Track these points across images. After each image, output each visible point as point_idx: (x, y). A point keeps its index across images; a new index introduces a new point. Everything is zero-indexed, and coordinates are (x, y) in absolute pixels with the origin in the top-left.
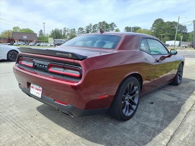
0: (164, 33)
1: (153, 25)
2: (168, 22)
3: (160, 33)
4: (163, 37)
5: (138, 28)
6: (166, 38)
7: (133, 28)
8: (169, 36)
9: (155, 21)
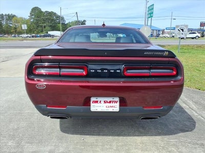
0: (45, 23)
1: (31, 13)
2: (46, 12)
3: (40, 23)
4: (45, 27)
5: (14, 16)
6: (47, 28)
7: (6, 15)
8: (51, 26)
9: (32, 10)
